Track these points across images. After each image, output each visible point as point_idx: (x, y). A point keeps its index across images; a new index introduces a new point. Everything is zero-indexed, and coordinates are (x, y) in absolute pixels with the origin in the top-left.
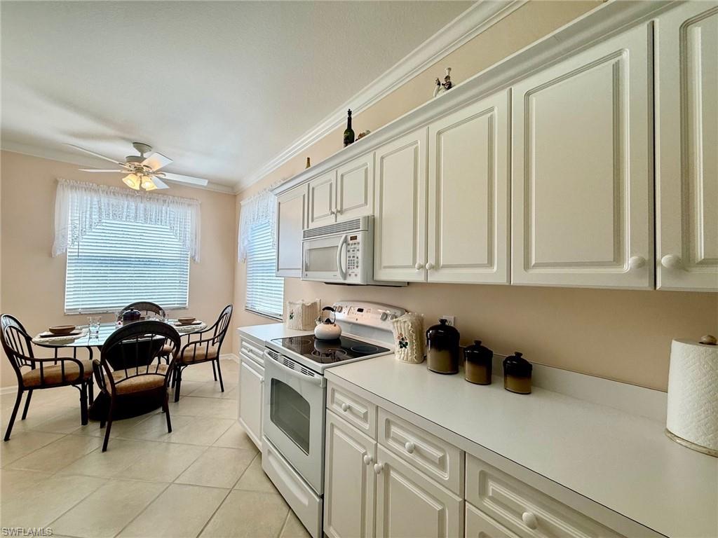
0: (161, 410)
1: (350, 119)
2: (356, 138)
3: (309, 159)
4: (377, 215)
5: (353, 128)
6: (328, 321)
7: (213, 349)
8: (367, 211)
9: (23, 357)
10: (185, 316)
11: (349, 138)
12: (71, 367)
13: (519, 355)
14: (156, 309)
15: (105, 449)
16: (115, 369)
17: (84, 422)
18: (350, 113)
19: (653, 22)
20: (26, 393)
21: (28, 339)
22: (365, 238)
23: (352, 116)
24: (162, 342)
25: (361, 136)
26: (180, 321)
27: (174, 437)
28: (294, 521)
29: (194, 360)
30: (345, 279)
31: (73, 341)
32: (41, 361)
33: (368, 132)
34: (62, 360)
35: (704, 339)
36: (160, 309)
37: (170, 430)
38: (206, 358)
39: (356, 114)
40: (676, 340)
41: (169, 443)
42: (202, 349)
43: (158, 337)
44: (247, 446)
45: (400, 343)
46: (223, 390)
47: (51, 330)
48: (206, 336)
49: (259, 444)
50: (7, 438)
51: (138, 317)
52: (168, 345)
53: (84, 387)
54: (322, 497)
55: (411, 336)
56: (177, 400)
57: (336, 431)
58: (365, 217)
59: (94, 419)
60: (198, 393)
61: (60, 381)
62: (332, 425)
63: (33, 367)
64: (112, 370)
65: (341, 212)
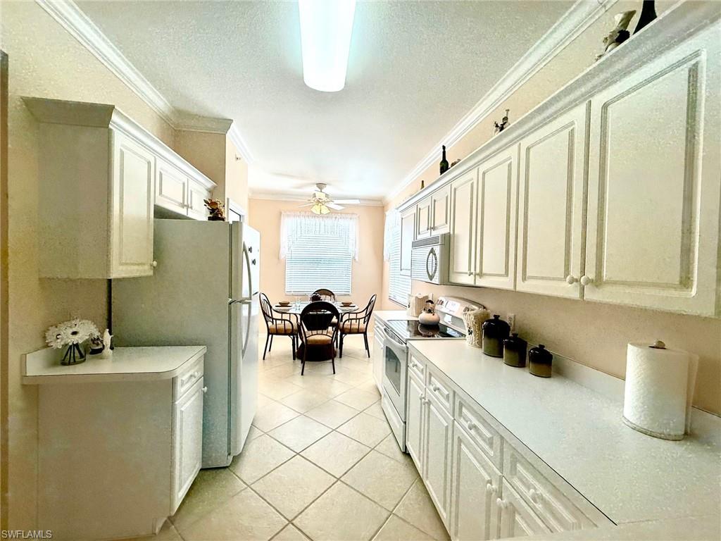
0: (331, 361)
1: (444, 153)
2: (449, 166)
3: (423, 182)
4: (452, 233)
5: (447, 159)
6: (430, 311)
7: (363, 326)
8: (445, 230)
9: (269, 316)
10: (346, 300)
11: (444, 167)
12: (288, 326)
13: (542, 347)
14: (330, 293)
15: (302, 374)
16: (308, 330)
17: (294, 359)
18: (444, 147)
19: (590, 101)
20: (270, 336)
21: (271, 307)
22: (442, 251)
23: (446, 150)
24: (330, 317)
25: (453, 165)
26: (343, 303)
27: (336, 376)
28: (393, 438)
29: (351, 332)
30: (431, 280)
31: (288, 310)
32: (276, 320)
33: (459, 160)
34: (285, 320)
35: (654, 344)
36: (333, 294)
37: (334, 373)
38: (358, 332)
39: (449, 148)
40: (631, 344)
41: (333, 379)
42: (355, 325)
43: (329, 312)
44: (376, 393)
45: (469, 331)
46: (369, 357)
47: (280, 303)
48: (359, 316)
49: (380, 390)
50: (264, 359)
51: (319, 299)
52: (334, 320)
53: (294, 338)
54: (405, 423)
55: (474, 325)
56: (341, 357)
57: (412, 381)
58: (442, 235)
59: (299, 358)
60: (353, 355)
61: (283, 332)
62: (410, 377)
63: (273, 322)
64: (306, 330)
65: (434, 228)
